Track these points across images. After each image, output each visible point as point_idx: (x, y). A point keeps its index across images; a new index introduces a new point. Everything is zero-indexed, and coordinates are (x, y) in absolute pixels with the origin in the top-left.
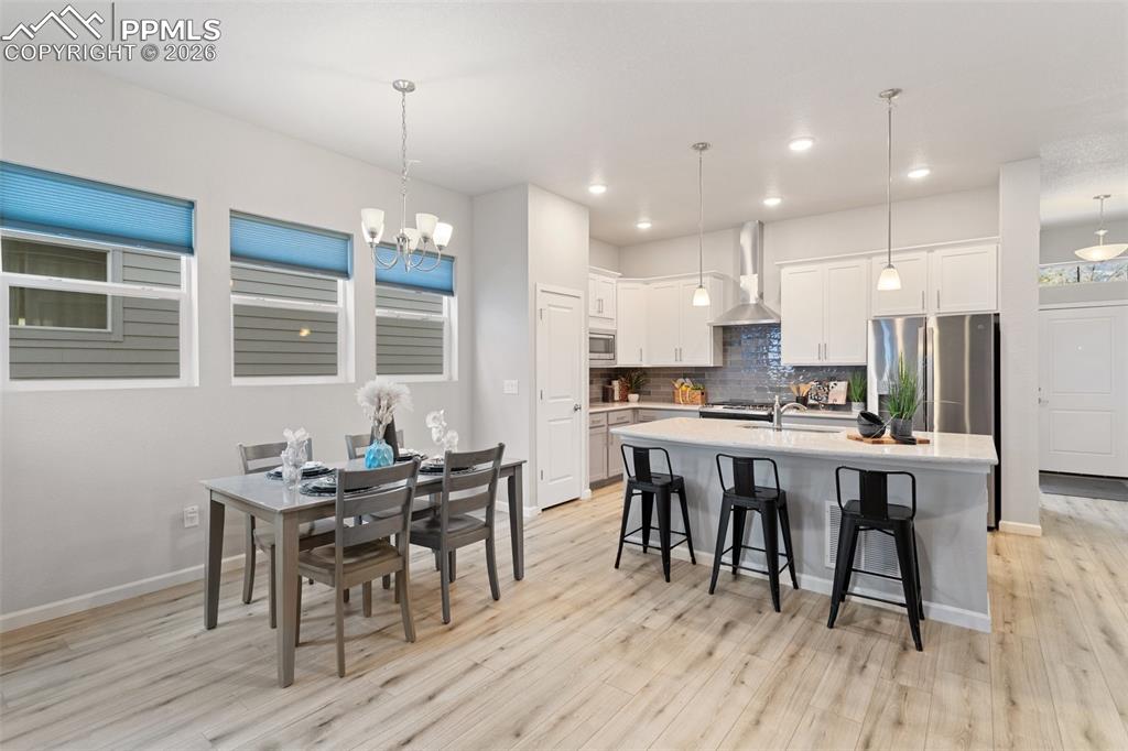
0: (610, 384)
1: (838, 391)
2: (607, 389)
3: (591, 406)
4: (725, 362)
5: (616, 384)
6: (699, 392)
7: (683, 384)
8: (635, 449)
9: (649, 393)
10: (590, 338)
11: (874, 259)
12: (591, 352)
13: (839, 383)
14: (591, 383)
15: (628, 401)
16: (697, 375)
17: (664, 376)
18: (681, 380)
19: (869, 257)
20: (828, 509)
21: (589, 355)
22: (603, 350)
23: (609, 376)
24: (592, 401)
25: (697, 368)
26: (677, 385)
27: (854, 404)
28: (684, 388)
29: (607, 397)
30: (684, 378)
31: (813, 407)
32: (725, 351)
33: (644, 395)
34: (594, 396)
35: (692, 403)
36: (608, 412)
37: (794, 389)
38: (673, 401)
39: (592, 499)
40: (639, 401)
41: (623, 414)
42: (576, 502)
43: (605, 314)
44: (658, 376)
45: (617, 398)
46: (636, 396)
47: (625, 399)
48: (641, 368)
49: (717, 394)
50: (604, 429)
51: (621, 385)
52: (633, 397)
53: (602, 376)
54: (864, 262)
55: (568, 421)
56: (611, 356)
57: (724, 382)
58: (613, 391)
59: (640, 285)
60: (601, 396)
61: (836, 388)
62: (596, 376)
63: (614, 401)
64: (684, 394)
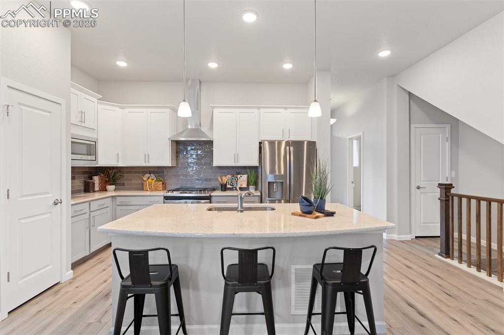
0: (91, 178)
1: (243, 180)
2: (89, 183)
3: (72, 198)
4: (177, 163)
5: (96, 179)
6: (161, 183)
7: (149, 178)
8: (131, 253)
9: (124, 184)
10: (72, 142)
11: (261, 109)
12: (72, 153)
13: (243, 176)
14: (73, 178)
15: (106, 190)
16: (159, 172)
17: (135, 172)
18: (148, 175)
19: (259, 108)
20: (293, 271)
21: (71, 156)
22: (85, 153)
23: (91, 173)
24: (74, 192)
25: (158, 167)
26: (145, 179)
27: (250, 186)
28: (150, 180)
29: (88, 188)
30: (150, 174)
31: (229, 189)
32: (177, 157)
33: (119, 186)
34: (76, 188)
35: (156, 190)
36: (90, 202)
37: (220, 180)
38: (142, 189)
39: (74, 279)
40: (115, 190)
41: (103, 201)
42: (56, 288)
43: (87, 124)
44: (130, 172)
45: (97, 188)
46: (113, 187)
47: (103, 189)
48: (117, 168)
49: (172, 183)
50: (87, 216)
51: (101, 180)
52: (111, 188)
53: (84, 173)
54: (256, 110)
55: (48, 215)
56: (93, 158)
57: (177, 176)
58: (94, 184)
59: (117, 109)
60: (82, 188)
61: (241, 178)
62: (79, 173)
63: (94, 191)
64: (150, 184)
